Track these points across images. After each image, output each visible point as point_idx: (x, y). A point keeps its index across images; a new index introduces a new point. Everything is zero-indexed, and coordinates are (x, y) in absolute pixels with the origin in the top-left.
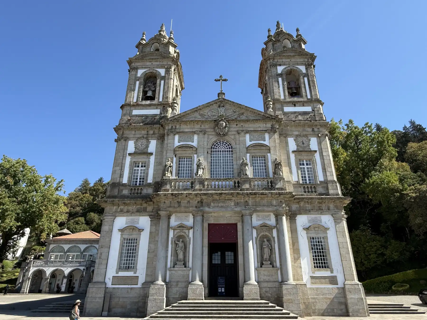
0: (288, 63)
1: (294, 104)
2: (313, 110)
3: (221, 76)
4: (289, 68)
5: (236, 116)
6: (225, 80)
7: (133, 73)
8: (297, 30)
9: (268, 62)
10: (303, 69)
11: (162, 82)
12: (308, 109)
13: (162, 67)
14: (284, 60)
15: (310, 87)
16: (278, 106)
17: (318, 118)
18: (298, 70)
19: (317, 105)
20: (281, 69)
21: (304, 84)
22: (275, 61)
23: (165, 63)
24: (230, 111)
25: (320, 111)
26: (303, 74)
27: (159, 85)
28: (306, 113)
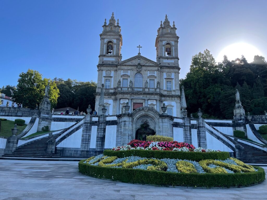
0: (167, 40)
2: (174, 62)
5: (144, 64)
6: (141, 47)
7: (103, 41)
12: (172, 61)
13: (114, 39)
15: (175, 51)
16: (161, 59)
17: (176, 65)
18: (171, 43)
19: (176, 60)
20: (164, 43)
21: (173, 50)
22: (162, 39)
23: (116, 37)
24: (142, 61)
25: (177, 63)
26: (173, 46)
27: (114, 47)
28: (172, 63)
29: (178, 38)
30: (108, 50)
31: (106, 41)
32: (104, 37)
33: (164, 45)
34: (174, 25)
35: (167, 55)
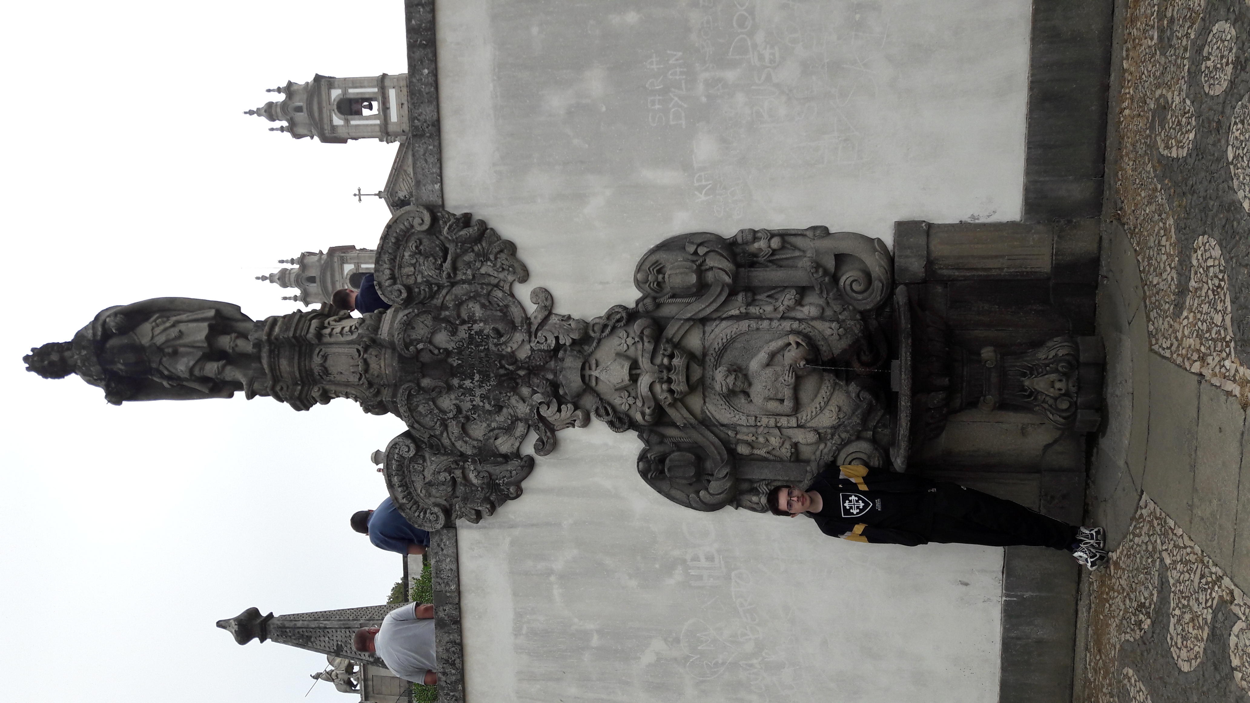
0: (328, 112)
1: (385, 108)
2: (394, 88)
3: (355, 195)
4: (336, 110)
5: (408, 178)
6: (359, 190)
8: (269, 91)
9: (327, 135)
10: (336, 93)
11: (363, 266)
12: (392, 94)
13: (342, 269)
14: (325, 115)
15: (361, 87)
16: (391, 129)
17: (403, 83)
18: (337, 100)
19: (387, 83)
20: (338, 121)
21: (358, 93)
22: (326, 127)
23: (336, 265)
24: (402, 185)
25: (395, 80)
26: (345, 93)
27: (367, 269)
28: (398, 96)
29: (318, 78)
33: (347, 121)
34: (279, 90)
35: (375, 111)
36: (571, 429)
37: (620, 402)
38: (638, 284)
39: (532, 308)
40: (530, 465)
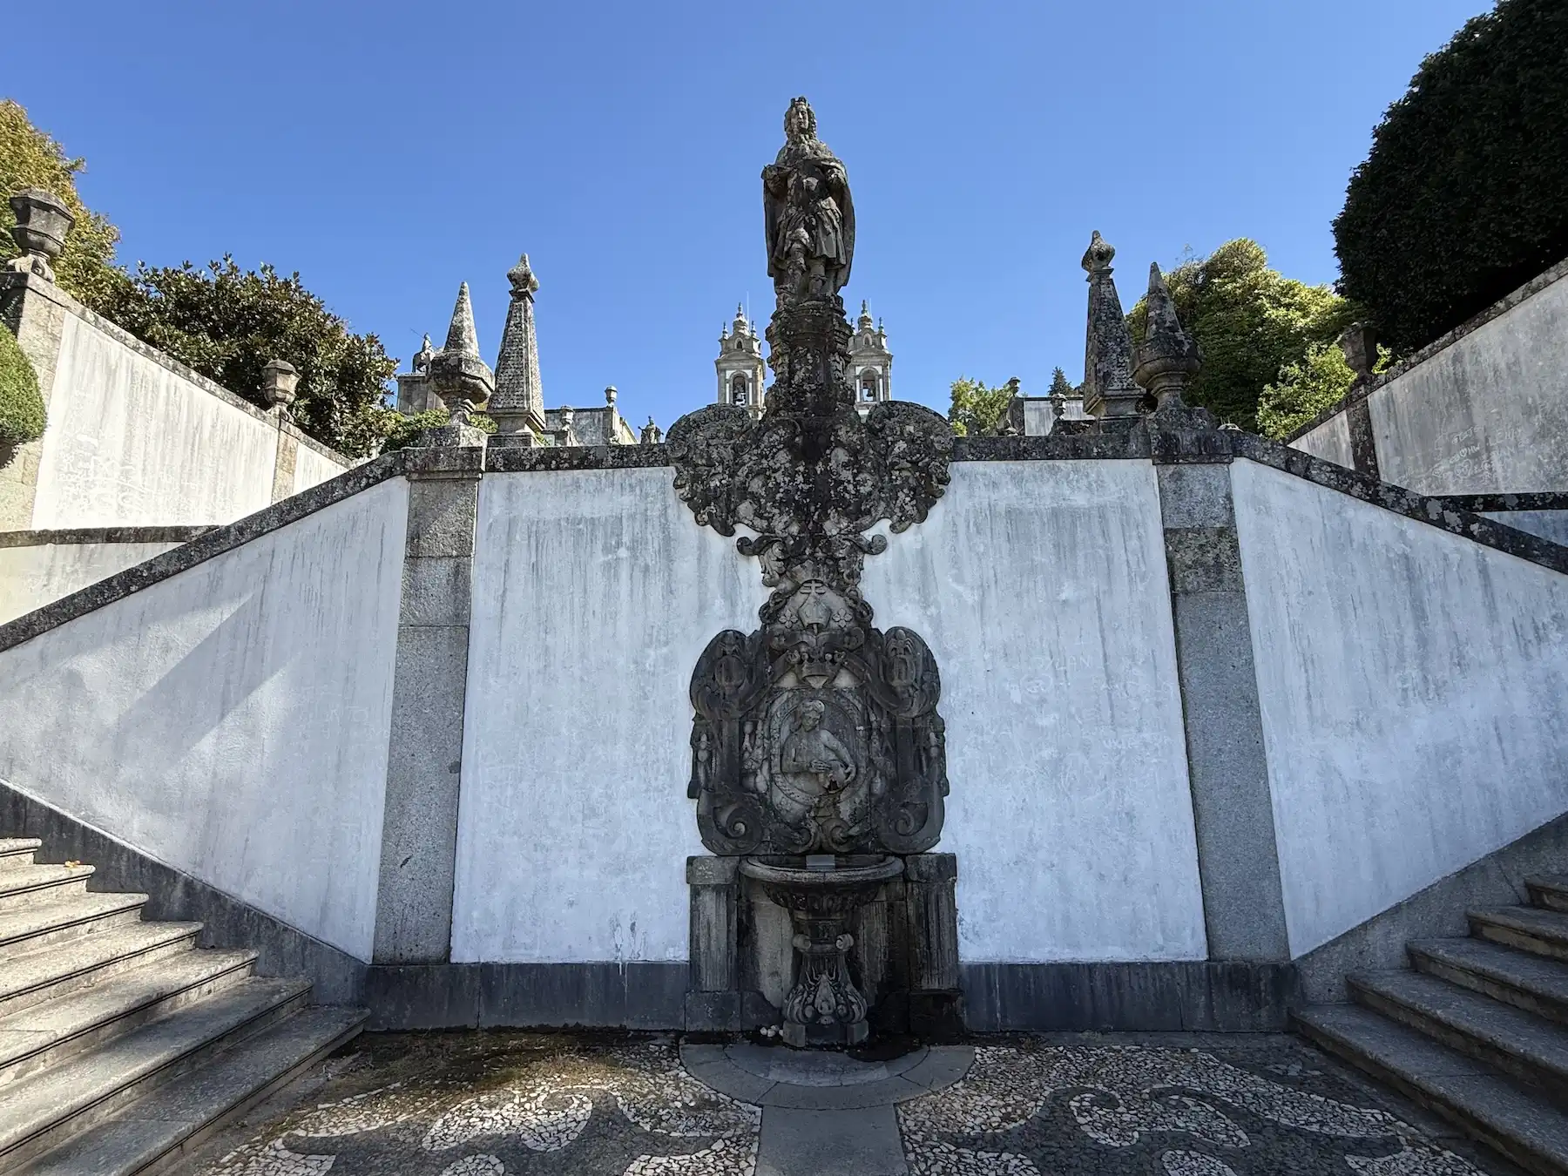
0: (866, 363)
7: (722, 375)
8: (880, 320)
10: (879, 369)
13: (749, 368)
18: (874, 371)
20: (859, 370)
22: (854, 361)
26: (880, 376)
29: (890, 357)
30: (735, 395)
31: (729, 374)
32: (724, 365)
33: (858, 377)
34: (881, 328)
35: (866, 398)
36: (761, 570)
37: (787, 614)
38: (894, 631)
39: (868, 535)
40: (727, 531)
